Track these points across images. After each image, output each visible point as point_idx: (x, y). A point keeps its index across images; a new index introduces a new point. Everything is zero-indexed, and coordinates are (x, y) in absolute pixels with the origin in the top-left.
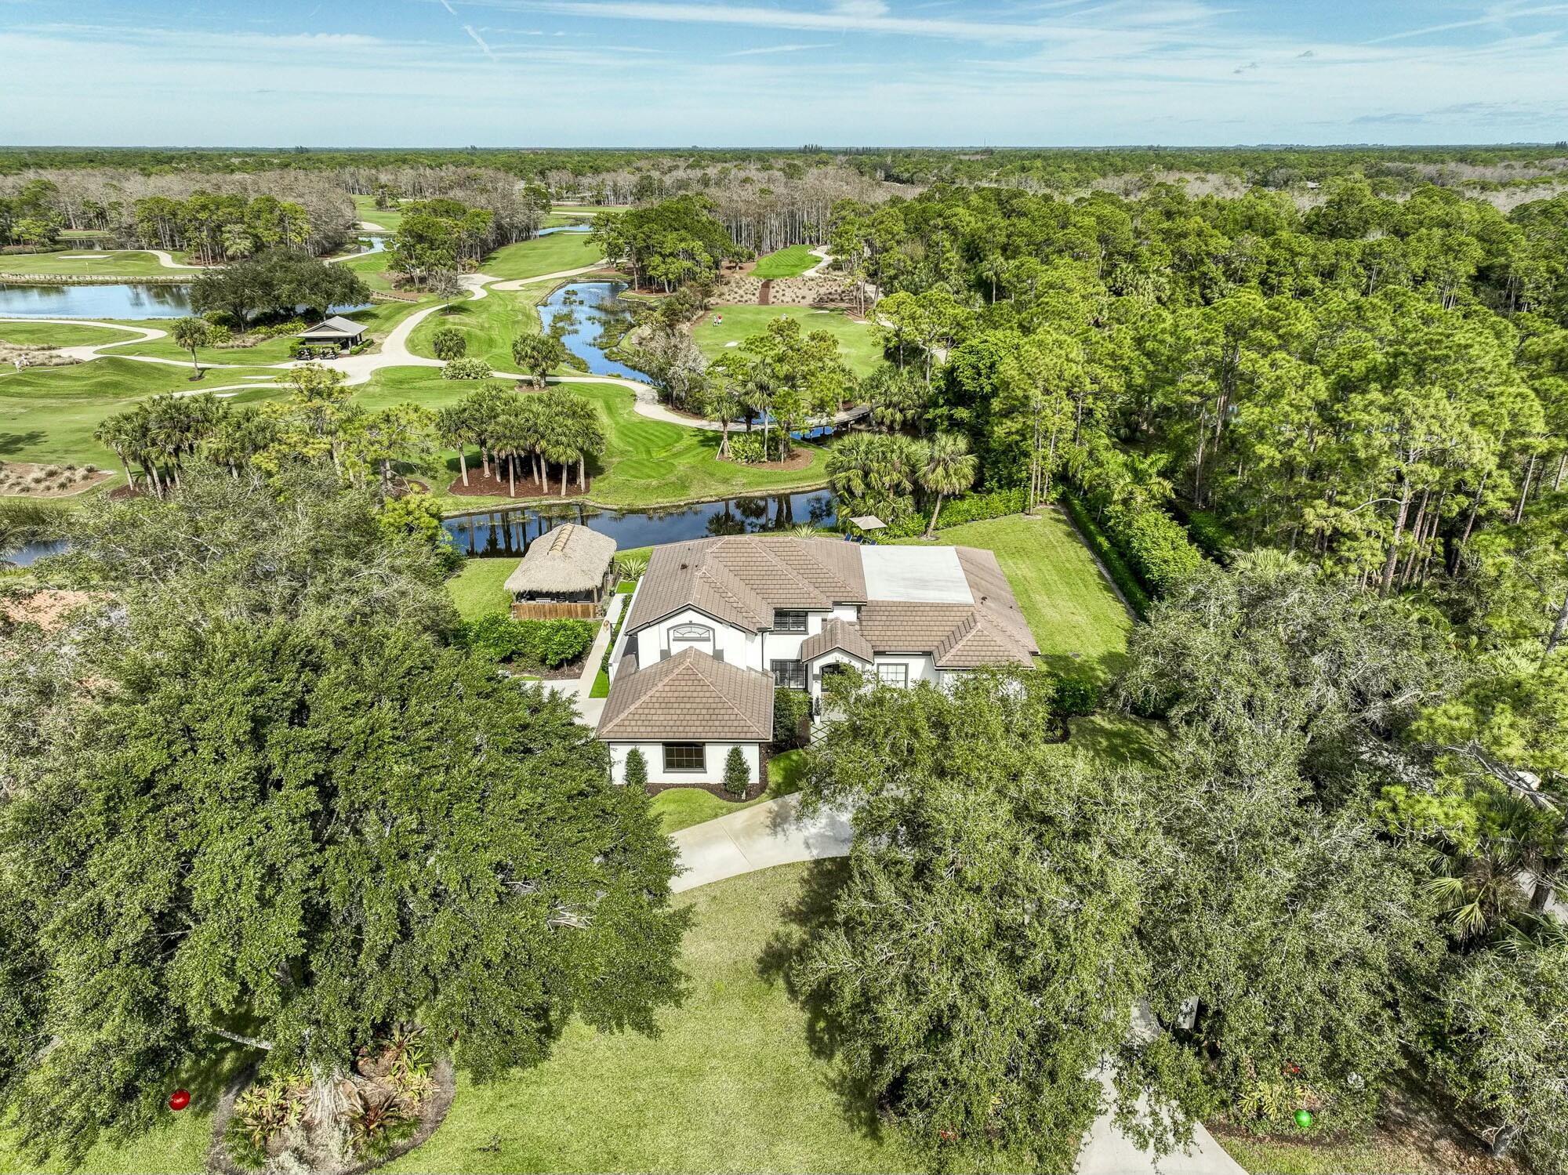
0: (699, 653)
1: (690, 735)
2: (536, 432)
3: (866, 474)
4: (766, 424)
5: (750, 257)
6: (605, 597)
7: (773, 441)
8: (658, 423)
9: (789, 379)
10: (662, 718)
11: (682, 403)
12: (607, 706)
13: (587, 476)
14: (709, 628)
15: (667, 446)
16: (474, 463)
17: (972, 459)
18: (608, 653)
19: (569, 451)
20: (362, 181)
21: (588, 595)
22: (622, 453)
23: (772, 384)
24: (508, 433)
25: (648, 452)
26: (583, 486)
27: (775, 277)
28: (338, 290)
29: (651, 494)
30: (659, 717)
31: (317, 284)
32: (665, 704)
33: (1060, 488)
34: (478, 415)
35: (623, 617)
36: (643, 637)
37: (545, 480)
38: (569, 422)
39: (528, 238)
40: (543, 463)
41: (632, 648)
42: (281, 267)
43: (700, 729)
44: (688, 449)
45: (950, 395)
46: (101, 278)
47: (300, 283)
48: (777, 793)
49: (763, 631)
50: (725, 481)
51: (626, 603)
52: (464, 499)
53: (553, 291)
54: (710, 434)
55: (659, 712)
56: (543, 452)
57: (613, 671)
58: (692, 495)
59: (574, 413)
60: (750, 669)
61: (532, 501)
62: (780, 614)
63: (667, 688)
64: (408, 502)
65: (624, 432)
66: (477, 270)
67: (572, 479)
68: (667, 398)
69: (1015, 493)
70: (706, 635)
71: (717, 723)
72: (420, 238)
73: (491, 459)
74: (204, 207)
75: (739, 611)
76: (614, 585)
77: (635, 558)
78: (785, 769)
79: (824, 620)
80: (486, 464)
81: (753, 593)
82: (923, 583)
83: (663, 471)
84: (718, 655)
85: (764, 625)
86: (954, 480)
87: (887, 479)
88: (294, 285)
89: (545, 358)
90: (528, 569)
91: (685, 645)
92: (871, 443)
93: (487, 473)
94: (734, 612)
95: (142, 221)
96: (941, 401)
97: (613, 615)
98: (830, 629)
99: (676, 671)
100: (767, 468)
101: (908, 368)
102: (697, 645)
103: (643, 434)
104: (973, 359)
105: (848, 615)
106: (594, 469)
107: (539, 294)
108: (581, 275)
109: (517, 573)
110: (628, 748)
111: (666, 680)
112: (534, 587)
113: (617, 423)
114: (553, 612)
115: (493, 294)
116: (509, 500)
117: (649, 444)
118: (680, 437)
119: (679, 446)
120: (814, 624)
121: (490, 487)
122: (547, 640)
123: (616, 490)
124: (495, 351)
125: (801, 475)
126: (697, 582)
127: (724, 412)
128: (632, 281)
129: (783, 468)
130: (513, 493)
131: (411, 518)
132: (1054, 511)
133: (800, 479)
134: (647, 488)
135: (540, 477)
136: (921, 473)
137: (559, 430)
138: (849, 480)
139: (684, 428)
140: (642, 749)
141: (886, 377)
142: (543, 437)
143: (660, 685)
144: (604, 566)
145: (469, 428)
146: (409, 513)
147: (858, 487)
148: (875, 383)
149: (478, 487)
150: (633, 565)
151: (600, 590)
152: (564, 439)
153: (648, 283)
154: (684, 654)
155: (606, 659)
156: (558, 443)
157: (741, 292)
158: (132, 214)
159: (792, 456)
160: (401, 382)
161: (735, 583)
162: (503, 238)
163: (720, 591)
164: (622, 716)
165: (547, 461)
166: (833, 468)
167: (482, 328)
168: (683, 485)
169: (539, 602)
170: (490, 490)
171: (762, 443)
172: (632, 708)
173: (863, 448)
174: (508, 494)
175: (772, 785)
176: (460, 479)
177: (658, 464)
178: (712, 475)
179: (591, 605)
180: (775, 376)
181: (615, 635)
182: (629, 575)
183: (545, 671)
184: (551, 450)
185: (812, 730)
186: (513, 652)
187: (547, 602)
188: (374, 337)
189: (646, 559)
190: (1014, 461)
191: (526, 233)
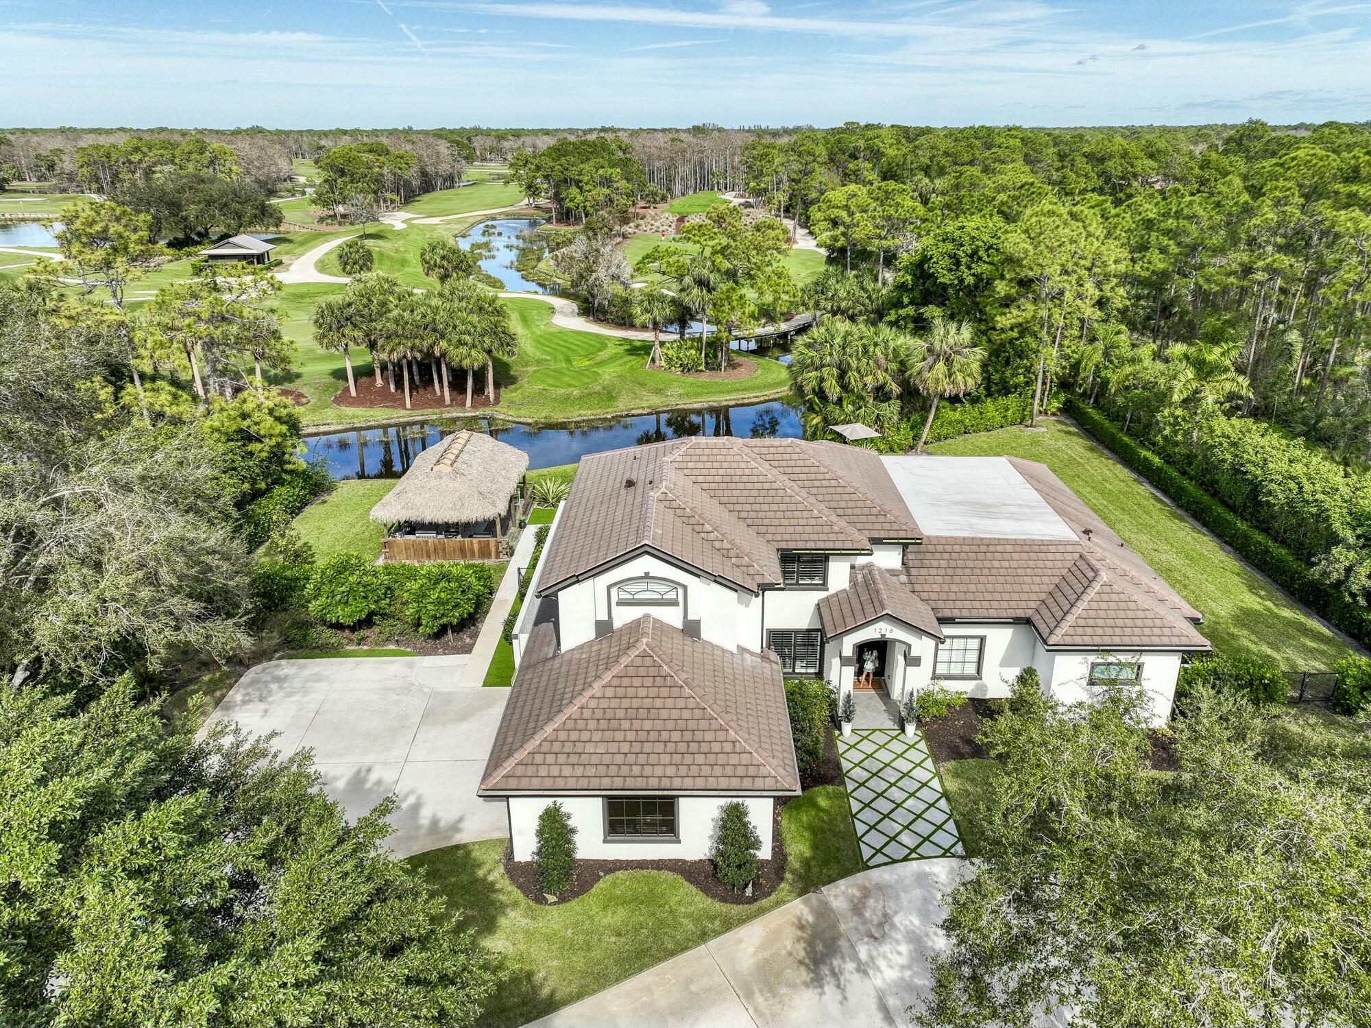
0: (661, 627)
1: (653, 782)
2: (435, 330)
3: (843, 374)
4: (702, 329)
5: (664, 199)
6: (513, 529)
7: (714, 346)
8: (578, 333)
9: (731, 275)
10: (601, 748)
11: (605, 313)
12: (511, 705)
13: (497, 385)
14: (676, 585)
15: (589, 355)
16: (365, 373)
17: (980, 353)
18: (514, 615)
19: (474, 353)
20: (305, 147)
21: (488, 527)
22: (539, 362)
23: (714, 278)
24: (400, 331)
25: (568, 360)
26: (492, 396)
27: (688, 213)
28: (250, 211)
29: (572, 405)
30: (595, 749)
31: (226, 205)
32: (608, 722)
33: (1062, 397)
34: (366, 311)
35: (535, 559)
36: (566, 599)
37: (446, 389)
38: (474, 318)
39: (452, 187)
40: (444, 369)
41: (549, 612)
42: (190, 188)
43: (671, 771)
44: (613, 358)
45: (917, 294)
46: (33, 216)
47: (209, 204)
48: (809, 883)
49: (766, 587)
50: (658, 391)
51: (541, 538)
52: (349, 411)
53: (472, 226)
54: (638, 344)
55: (597, 736)
56: (443, 355)
57: (519, 647)
58: (621, 406)
59: (481, 309)
60: (742, 650)
61: (431, 414)
62: (787, 557)
63: (610, 692)
64: (244, 401)
65: (539, 341)
66: (400, 209)
67: (479, 389)
68: (590, 309)
69: (1012, 401)
70: (672, 595)
71: (700, 759)
72: (342, 173)
73: (384, 368)
74: (137, 149)
75: (726, 554)
76: (525, 513)
77: (553, 477)
78: (811, 828)
79: (853, 567)
80: (378, 372)
81: (742, 524)
82: (986, 509)
83: (586, 380)
84: (692, 629)
85: (769, 579)
86: (959, 378)
87: (869, 379)
88: (201, 206)
89: (454, 268)
90: (404, 491)
91: (636, 613)
92: (848, 334)
93: (379, 382)
94: (718, 557)
95: (82, 166)
96: (906, 300)
97: (521, 559)
98: (866, 583)
99: (625, 661)
100: (706, 378)
101: (854, 272)
102: (656, 612)
103: (564, 344)
104: (950, 246)
105: (888, 559)
106: (505, 378)
107: (458, 228)
108: (500, 214)
109: (388, 497)
110: (543, 804)
111: (607, 677)
112: (413, 516)
113: (533, 333)
114: (440, 551)
115: (412, 226)
116: (403, 412)
117: (570, 353)
118: (603, 346)
119: (603, 355)
120: (839, 575)
121: (383, 398)
122: (422, 595)
123: (530, 400)
124: (407, 269)
125: (747, 384)
126: (654, 507)
127: (656, 312)
128: (550, 218)
129: (723, 377)
130: (408, 405)
131: (247, 422)
132: (1058, 421)
133: (745, 389)
134: (567, 398)
135: (442, 387)
136: (915, 370)
137: (461, 328)
138: (822, 380)
139: (608, 338)
140: (568, 805)
141: (832, 281)
142: (443, 336)
143: (597, 685)
144: (511, 487)
145: (355, 326)
146: (244, 416)
147: (833, 390)
148: (820, 288)
149: (367, 397)
150: (551, 487)
151: (505, 521)
152: (467, 338)
153: (566, 216)
154: (635, 627)
155: (510, 624)
156: (461, 343)
157: (658, 224)
158: (72, 161)
159: (732, 365)
160: (302, 296)
161: (713, 511)
162: (428, 185)
163: (692, 521)
164: (531, 746)
165: (447, 365)
166: (796, 371)
167: (397, 251)
168: (609, 395)
169: (420, 537)
170: (382, 401)
171: (699, 350)
172: (549, 729)
173: (838, 340)
174: (404, 407)
175: (794, 863)
176: (347, 389)
177: (581, 372)
178: (642, 385)
179: (492, 540)
180: (715, 269)
181: (524, 584)
182: (546, 500)
183: (420, 642)
184: (452, 352)
185: (841, 748)
186: (372, 614)
187: (431, 537)
188: (285, 259)
189: (568, 479)
190: (1007, 363)
191: (450, 181)
